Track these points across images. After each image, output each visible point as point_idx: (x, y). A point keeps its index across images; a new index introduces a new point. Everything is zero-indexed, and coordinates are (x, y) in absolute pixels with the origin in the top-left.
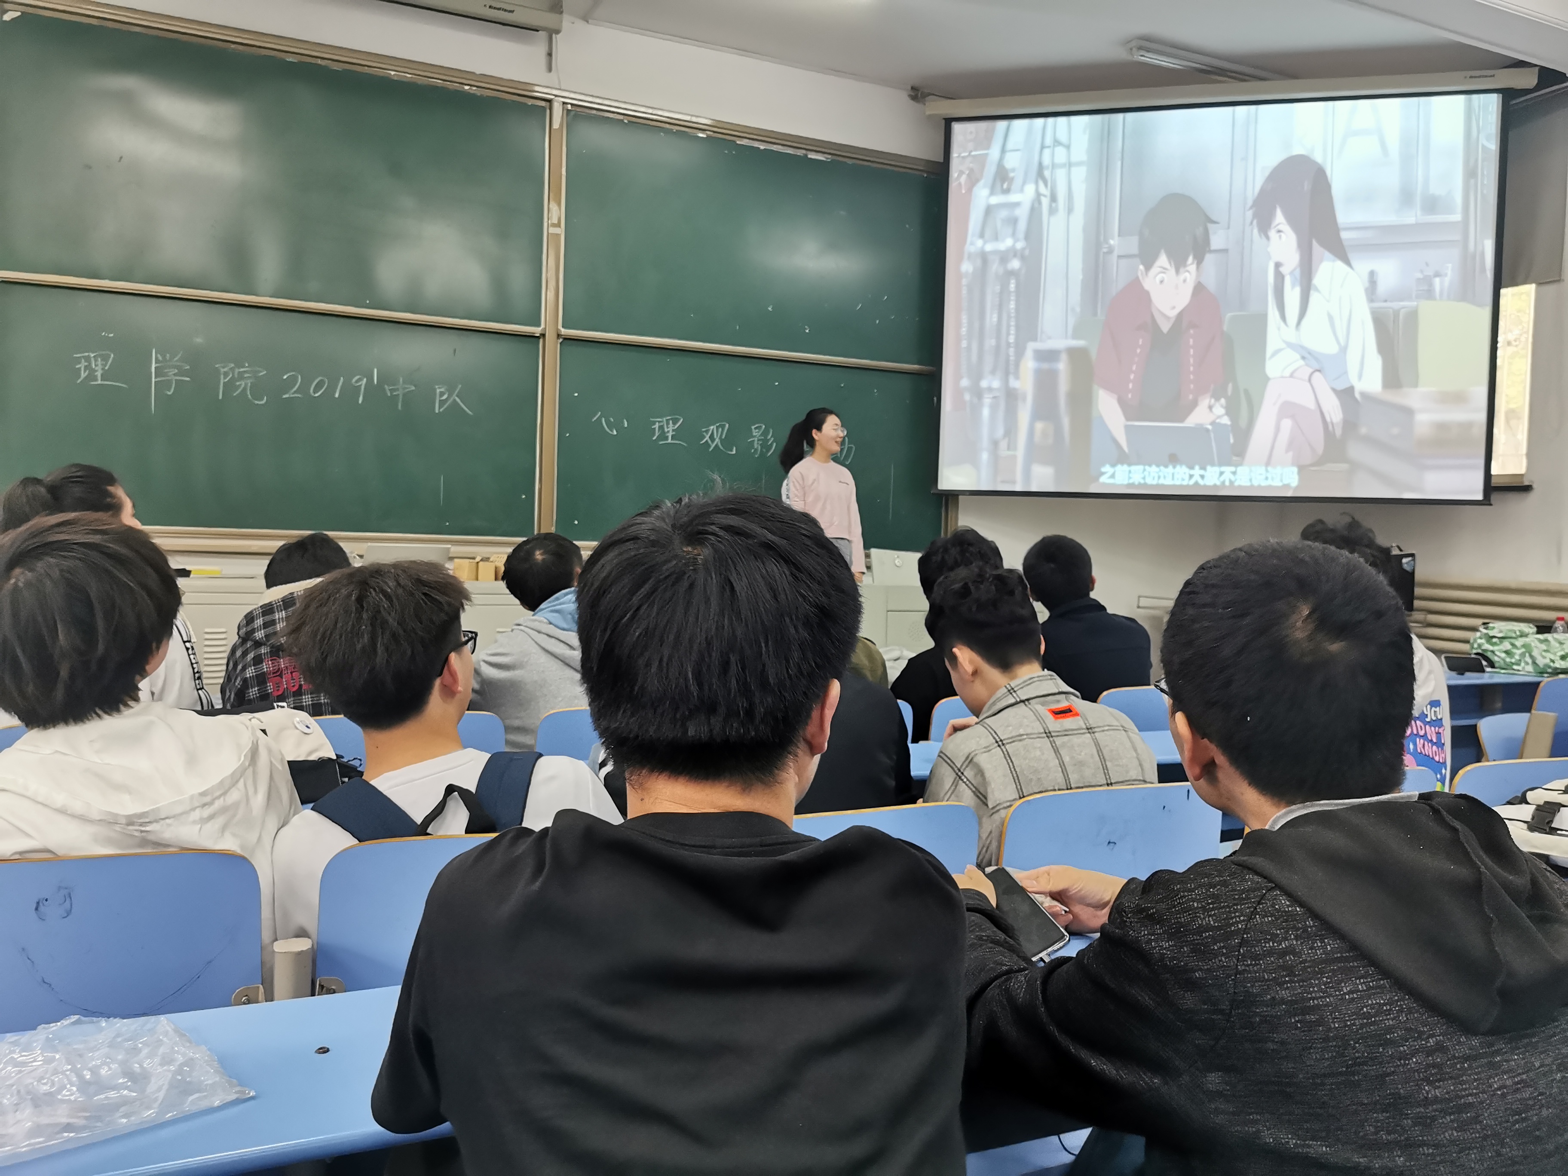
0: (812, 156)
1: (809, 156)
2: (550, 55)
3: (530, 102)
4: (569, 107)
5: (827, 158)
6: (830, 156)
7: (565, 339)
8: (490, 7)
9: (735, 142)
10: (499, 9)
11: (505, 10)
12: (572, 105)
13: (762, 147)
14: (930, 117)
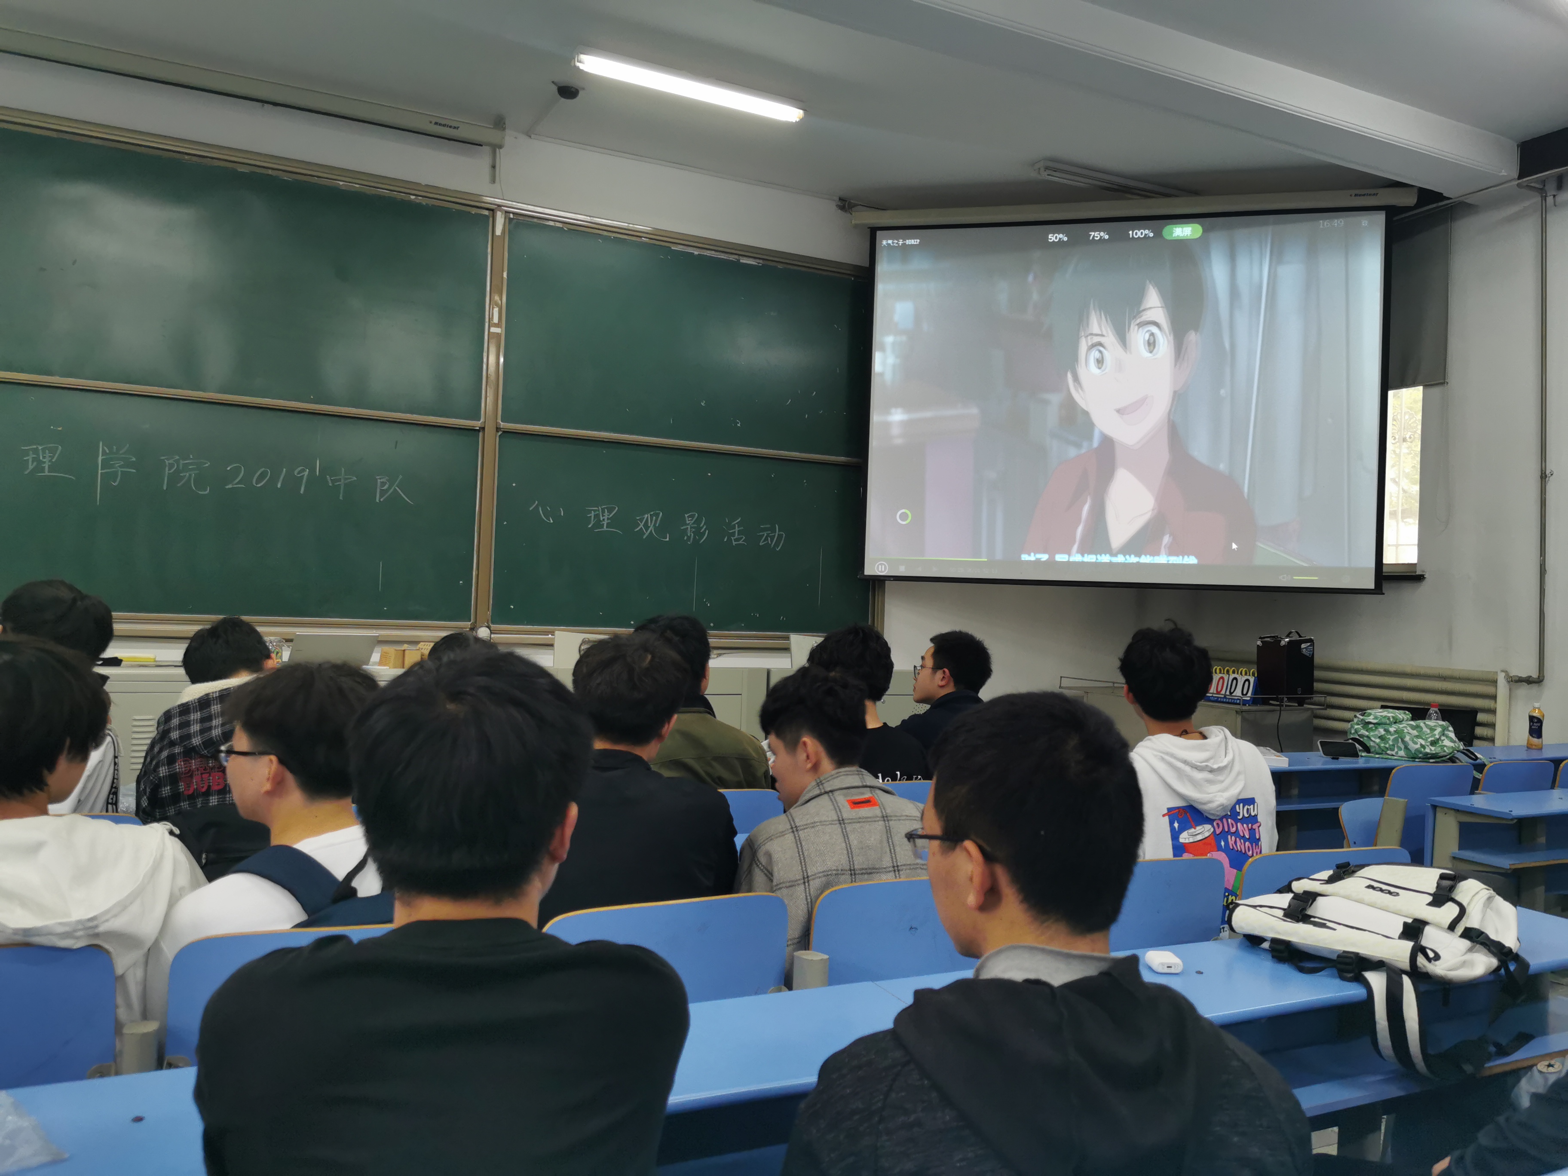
0: (744, 261)
1: (741, 261)
2: (494, 167)
3: (474, 211)
4: (511, 216)
5: (759, 263)
6: (761, 261)
7: (504, 432)
8: (436, 123)
9: (670, 248)
10: (444, 125)
11: (450, 127)
12: (514, 213)
13: (696, 253)
14: (856, 226)
